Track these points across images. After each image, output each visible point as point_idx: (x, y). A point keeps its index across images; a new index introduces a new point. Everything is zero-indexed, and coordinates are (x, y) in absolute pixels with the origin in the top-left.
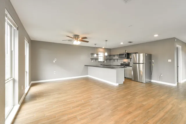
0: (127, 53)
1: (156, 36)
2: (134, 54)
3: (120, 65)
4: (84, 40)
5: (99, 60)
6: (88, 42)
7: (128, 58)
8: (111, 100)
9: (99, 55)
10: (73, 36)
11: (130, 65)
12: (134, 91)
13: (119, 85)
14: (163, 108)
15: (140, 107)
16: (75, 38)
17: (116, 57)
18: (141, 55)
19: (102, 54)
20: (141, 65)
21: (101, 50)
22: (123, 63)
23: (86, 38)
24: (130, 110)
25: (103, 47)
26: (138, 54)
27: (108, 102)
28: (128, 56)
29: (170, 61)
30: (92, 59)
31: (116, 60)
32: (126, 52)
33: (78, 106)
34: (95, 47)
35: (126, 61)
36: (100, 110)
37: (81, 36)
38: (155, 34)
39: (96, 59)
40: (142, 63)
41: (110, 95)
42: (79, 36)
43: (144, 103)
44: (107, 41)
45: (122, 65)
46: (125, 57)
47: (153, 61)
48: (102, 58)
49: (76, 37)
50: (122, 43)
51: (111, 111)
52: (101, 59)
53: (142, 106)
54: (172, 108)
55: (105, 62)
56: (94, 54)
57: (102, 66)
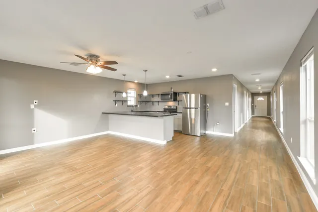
0: (174, 93)
1: (214, 70)
2: (184, 95)
3: (163, 111)
4: (109, 65)
5: (129, 103)
6: (114, 70)
7: (175, 100)
8: (165, 168)
9: (128, 95)
10: (86, 55)
11: (178, 111)
12: (191, 150)
13: (167, 142)
14: (231, 167)
15: (206, 171)
16: (91, 60)
17: (156, 99)
18: (193, 96)
19: (134, 92)
20: (193, 111)
21: (132, 85)
22: (167, 108)
23: (115, 63)
24: (196, 177)
25: (136, 81)
26: (188, 95)
27: (161, 172)
28: (175, 96)
29: (227, 104)
30: (116, 101)
31: (157, 104)
32: (172, 90)
33: (112, 191)
34: (123, 79)
35: (171, 104)
36: (153, 188)
37: (104, 58)
38: (213, 68)
39: (124, 101)
40: (194, 107)
41: (160, 161)
42: (98, 57)
43: (209, 165)
44: (146, 71)
45: (165, 110)
46: (171, 98)
47: (208, 104)
48: (133, 99)
49: (93, 58)
50: (168, 77)
51: (171, 187)
52: (132, 101)
53: (208, 169)
54: (240, 165)
55: (139, 106)
56: (122, 93)
57: (133, 113)
